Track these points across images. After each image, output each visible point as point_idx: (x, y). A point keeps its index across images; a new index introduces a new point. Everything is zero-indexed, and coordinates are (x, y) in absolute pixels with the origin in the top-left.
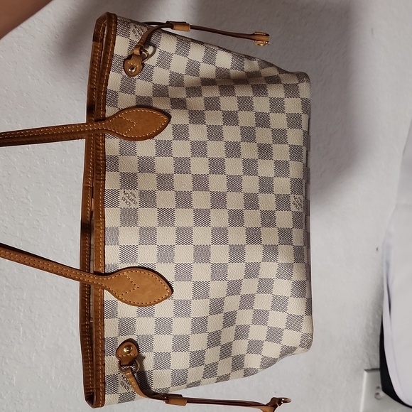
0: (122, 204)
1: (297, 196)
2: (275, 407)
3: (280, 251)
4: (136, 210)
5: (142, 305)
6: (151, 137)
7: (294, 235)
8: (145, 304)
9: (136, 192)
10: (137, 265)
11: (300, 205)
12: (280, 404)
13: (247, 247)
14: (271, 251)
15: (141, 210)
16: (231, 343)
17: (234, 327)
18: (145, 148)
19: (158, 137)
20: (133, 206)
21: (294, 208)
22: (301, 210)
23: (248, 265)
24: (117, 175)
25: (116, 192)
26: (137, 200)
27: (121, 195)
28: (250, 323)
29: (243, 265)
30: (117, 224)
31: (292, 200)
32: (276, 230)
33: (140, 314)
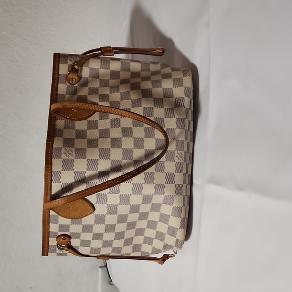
1: (179, 152)
2: (164, 260)
3: (166, 188)
4: (72, 160)
5: (75, 218)
6: (85, 119)
7: (176, 177)
8: (76, 217)
9: (73, 149)
11: (181, 157)
12: (168, 258)
13: (144, 185)
14: (160, 188)
15: (76, 160)
16: (132, 238)
17: (135, 229)
18: (81, 125)
19: (90, 119)
21: (177, 160)
22: (182, 161)
23: (144, 196)
24: (62, 139)
25: (60, 149)
27: (63, 150)
28: (146, 227)
29: (141, 196)
30: (60, 169)
31: (176, 154)
32: (164, 174)
33: (72, 223)
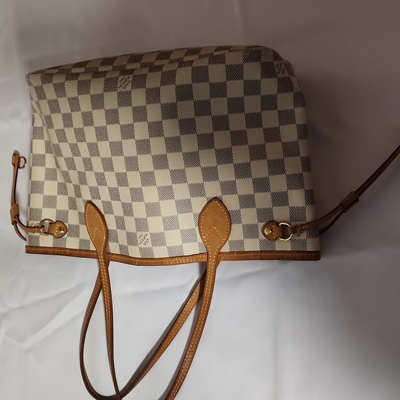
0: (149, 245)
1: (119, 84)
4: (151, 234)
6: (102, 217)
9: (139, 234)
10: (197, 228)
11: (126, 81)
15: (151, 230)
20: (149, 237)
22: (130, 79)
24: (130, 247)
25: (141, 249)
26: (144, 233)
27: (142, 245)
30: (165, 248)
31: (122, 89)
